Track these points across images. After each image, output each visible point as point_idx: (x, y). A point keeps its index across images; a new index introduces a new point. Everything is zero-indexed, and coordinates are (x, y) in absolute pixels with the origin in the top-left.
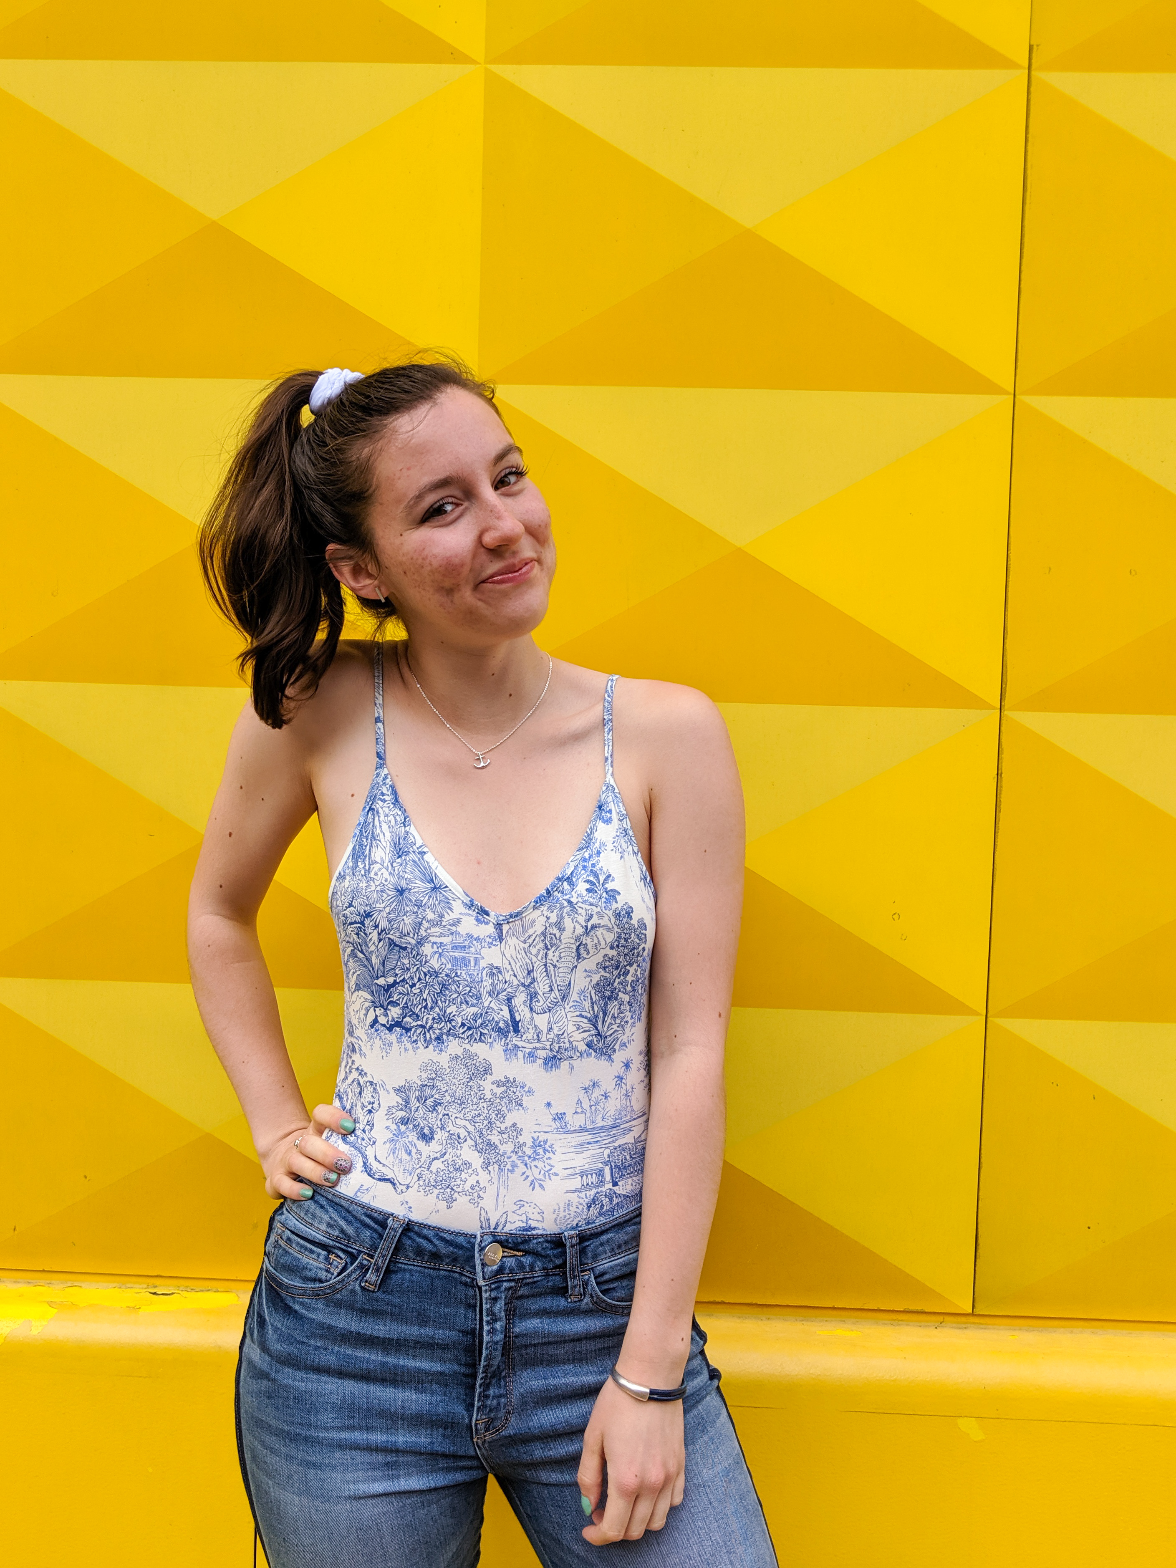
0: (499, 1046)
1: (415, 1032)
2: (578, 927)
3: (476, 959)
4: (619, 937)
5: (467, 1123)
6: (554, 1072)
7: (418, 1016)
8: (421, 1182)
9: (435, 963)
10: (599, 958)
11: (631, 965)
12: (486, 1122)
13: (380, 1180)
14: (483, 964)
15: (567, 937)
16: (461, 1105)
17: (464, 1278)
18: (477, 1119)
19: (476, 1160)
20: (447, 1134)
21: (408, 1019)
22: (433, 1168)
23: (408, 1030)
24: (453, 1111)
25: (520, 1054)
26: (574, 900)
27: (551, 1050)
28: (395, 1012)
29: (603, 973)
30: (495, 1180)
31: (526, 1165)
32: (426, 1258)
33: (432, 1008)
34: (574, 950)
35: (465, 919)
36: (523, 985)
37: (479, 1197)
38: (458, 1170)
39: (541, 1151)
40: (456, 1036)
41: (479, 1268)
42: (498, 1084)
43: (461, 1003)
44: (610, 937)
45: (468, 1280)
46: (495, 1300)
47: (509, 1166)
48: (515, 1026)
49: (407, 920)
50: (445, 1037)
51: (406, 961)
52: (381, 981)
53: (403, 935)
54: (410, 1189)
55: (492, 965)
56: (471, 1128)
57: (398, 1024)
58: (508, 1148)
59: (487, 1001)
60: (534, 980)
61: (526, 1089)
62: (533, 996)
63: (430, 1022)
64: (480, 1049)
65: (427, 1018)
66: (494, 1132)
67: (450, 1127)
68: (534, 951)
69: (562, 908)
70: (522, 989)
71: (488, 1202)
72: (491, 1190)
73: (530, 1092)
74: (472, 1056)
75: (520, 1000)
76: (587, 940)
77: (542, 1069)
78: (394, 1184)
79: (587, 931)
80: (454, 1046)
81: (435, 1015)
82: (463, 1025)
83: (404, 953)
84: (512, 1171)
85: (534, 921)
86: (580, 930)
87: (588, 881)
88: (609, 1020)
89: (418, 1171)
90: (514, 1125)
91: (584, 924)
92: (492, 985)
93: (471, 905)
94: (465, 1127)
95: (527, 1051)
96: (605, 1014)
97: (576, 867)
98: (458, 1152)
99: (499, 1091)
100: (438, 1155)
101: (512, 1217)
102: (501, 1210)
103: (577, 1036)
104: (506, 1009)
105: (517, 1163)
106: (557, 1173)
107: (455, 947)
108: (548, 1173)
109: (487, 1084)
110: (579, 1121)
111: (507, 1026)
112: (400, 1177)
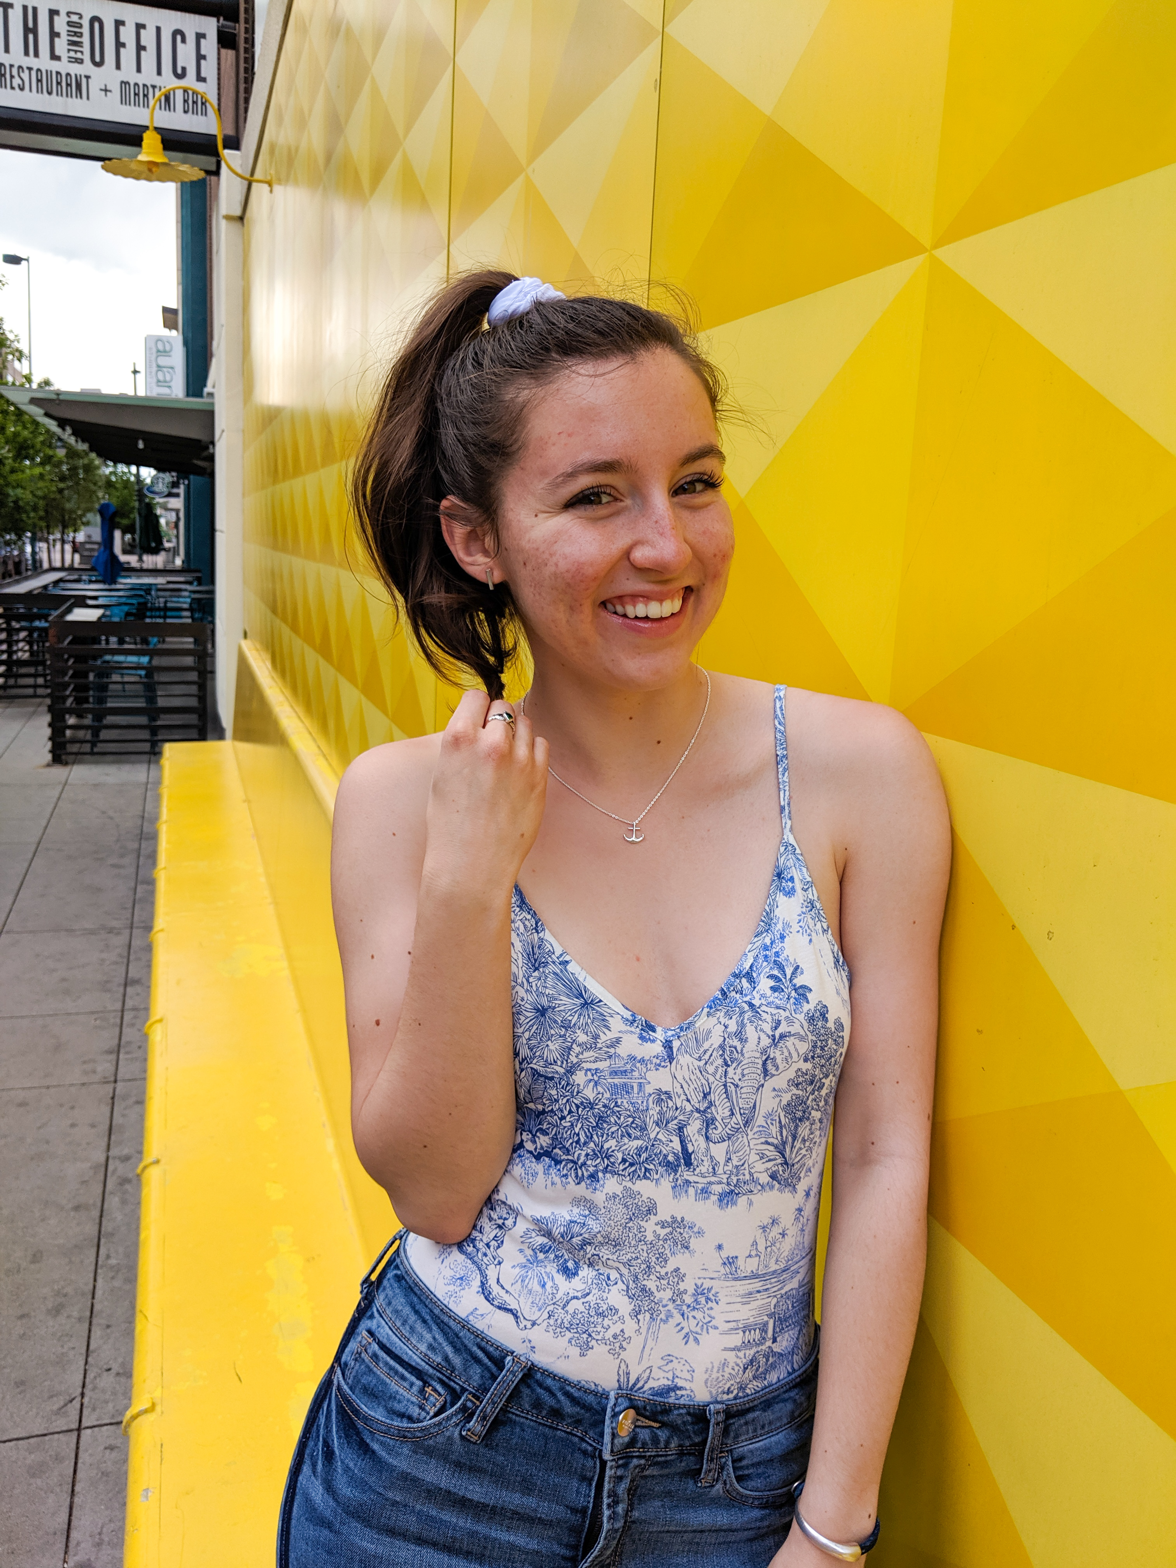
0: (666, 1183)
1: (567, 1165)
2: (763, 1036)
3: (640, 1085)
4: (815, 1047)
5: (620, 1264)
6: (731, 1210)
7: (568, 1150)
8: (552, 1321)
9: (590, 1093)
10: (791, 1074)
11: (827, 1076)
12: (643, 1266)
13: (499, 1308)
14: (649, 1089)
15: (751, 1050)
16: (615, 1246)
17: (584, 1445)
18: (634, 1262)
19: (624, 1306)
20: (595, 1273)
21: (557, 1151)
22: (571, 1308)
23: (557, 1162)
24: (605, 1251)
25: (691, 1191)
26: (757, 1002)
27: (728, 1184)
29: (795, 1091)
30: (644, 1330)
31: (683, 1315)
32: (544, 1413)
33: (585, 1143)
34: (760, 1066)
36: (698, 1111)
37: (621, 1347)
38: (599, 1314)
39: (703, 1300)
40: (614, 1173)
41: (607, 1438)
42: (662, 1223)
43: (622, 1136)
44: (804, 1048)
45: (590, 1448)
46: (620, 1478)
47: (663, 1316)
48: (687, 1158)
49: (555, 1046)
50: (600, 1175)
52: (531, 1106)
54: (536, 1327)
55: (660, 1090)
56: (622, 1274)
57: (547, 1154)
58: (665, 1295)
59: (654, 1131)
60: (711, 1104)
61: (696, 1230)
62: (709, 1123)
63: (582, 1159)
64: (642, 1185)
65: (579, 1153)
66: (651, 1277)
67: (600, 1268)
68: (711, 1069)
69: (742, 1013)
70: (697, 1115)
71: (631, 1354)
72: (637, 1341)
73: (700, 1233)
74: (630, 1194)
75: (694, 1128)
76: (775, 1053)
77: (716, 1207)
78: (516, 1317)
79: (775, 1042)
80: (611, 1185)
81: (589, 1151)
82: (624, 1161)
84: (665, 1321)
85: (710, 1032)
86: (766, 1041)
87: (771, 977)
88: (798, 1144)
89: (551, 1308)
90: (677, 1270)
91: (770, 1033)
92: (662, 1113)
93: (633, 1021)
94: (617, 1268)
95: (700, 1186)
96: (794, 1138)
97: (756, 958)
98: (605, 1295)
99: (663, 1232)
100: (579, 1294)
101: (656, 1373)
102: (645, 1364)
103: (760, 1166)
104: (676, 1140)
105: (675, 1313)
106: (716, 1328)
107: (614, 1073)
108: (707, 1326)
109: (650, 1227)
110: (752, 1265)
111: (678, 1159)
112: (526, 1310)
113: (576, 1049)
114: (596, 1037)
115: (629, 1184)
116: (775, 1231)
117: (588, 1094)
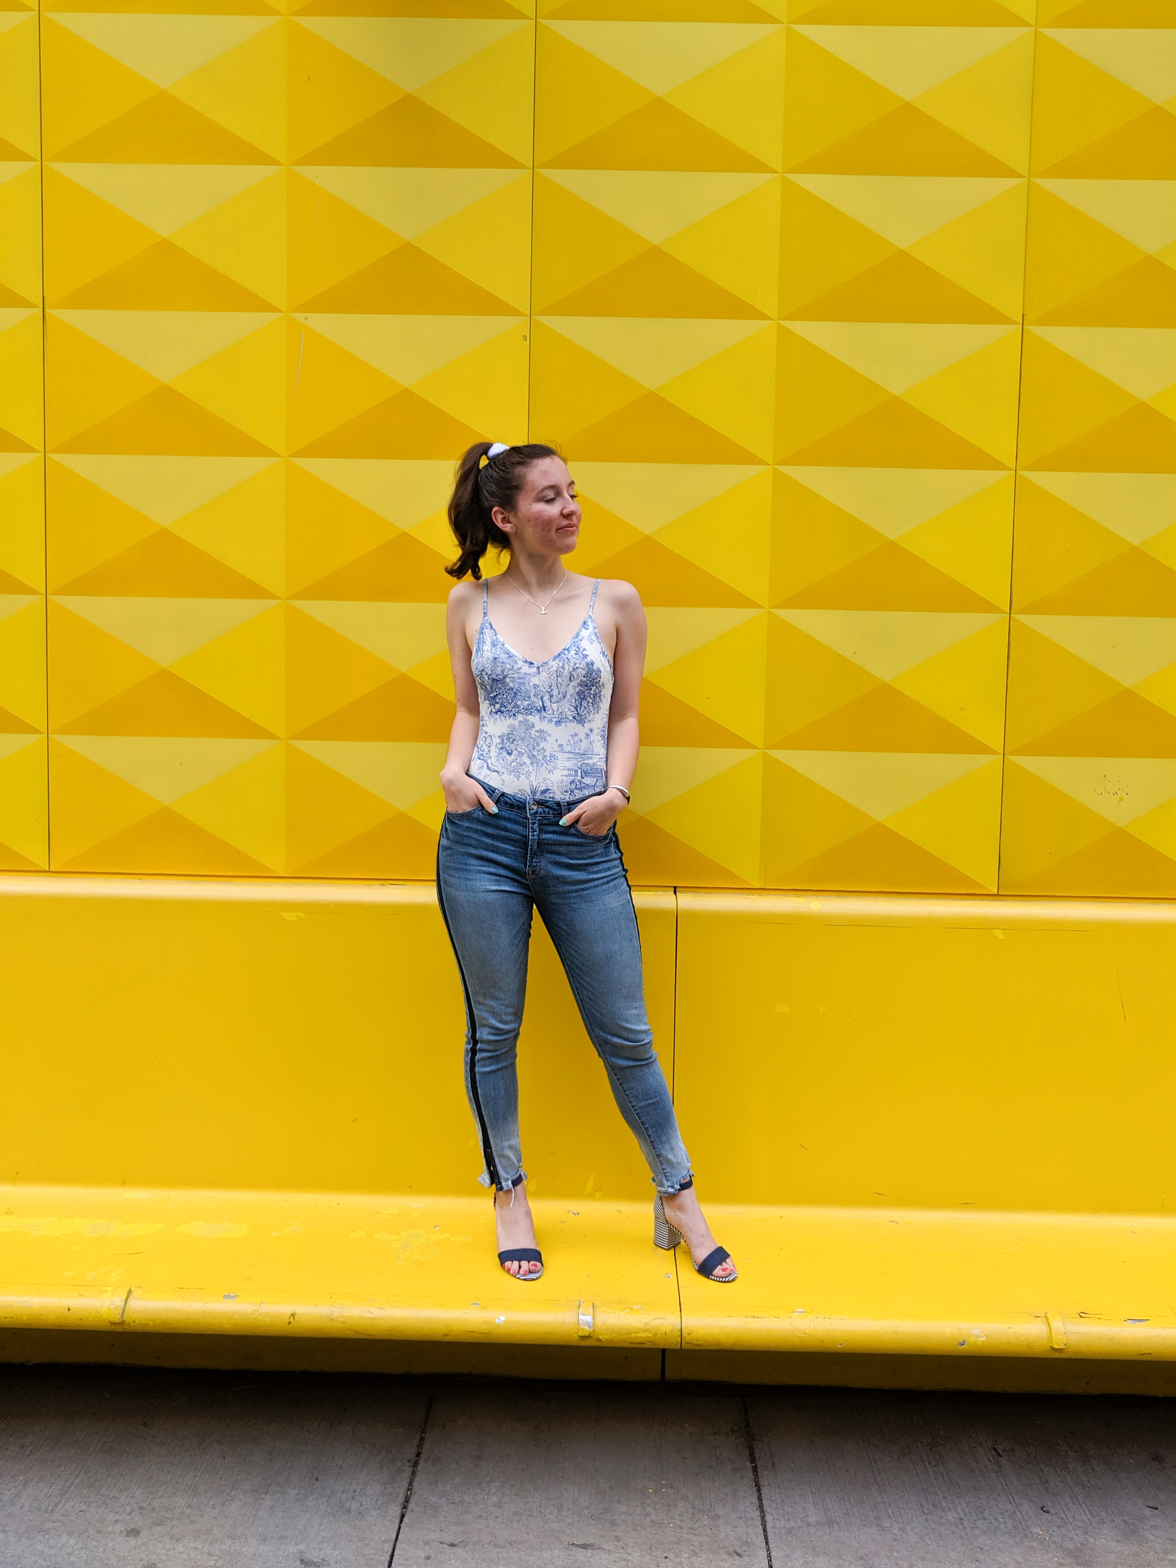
0: (538, 717)
1: (506, 713)
2: (571, 668)
3: (528, 683)
4: (588, 673)
5: (525, 747)
6: (559, 727)
7: (506, 707)
10: (579, 681)
11: (592, 685)
12: (532, 747)
13: (493, 771)
14: (531, 684)
15: (566, 672)
16: (523, 740)
17: (522, 815)
18: (529, 746)
19: (528, 762)
21: (503, 708)
22: (512, 765)
23: (502, 713)
24: (520, 743)
25: (546, 720)
26: (569, 657)
27: (558, 719)
28: (498, 706)
29: (580, 687)
30: (535, 769)
31: (547, 764)
32: (508, 806)
33: (511, 703)
34: (569, 678)
35: (523, 667)
36: (548, 692)
37: (529, 776)
38: (521, 765)
39: (553, 759)
40: (521, 713)
41: (528, 811)
42: (537, 731)
43: (523, 700)
44: (584, 672)
45: (524, 816)
46: (534, 824)
47: (540, 764)
48: (544, 707)
49: (499, 669)
50: (517, 714)
51: (500, 686)
52: (492, 695)
53: (497, 676)
54: (504, 774)
55: (535, 684)
56: (527, 749)
57: (500, 711)
58: (541, 757)
59: (533, 698)
60: (552, 690)
61: (548, 734)
62: (551, 696)
63: (511, 710)
64: (530, 718)
65: (509, 707)
66: (535, 750)
67: (519, 749)
68: (552, 678)
69: (564, 660)
70: (547, 693)
71: (532, 778)
72: (534, 773)
73: (550, 735)
75: (546, 698)
76: (574, 674)
77: (555, 728)
78: (498, 772)
79: (574, 670)
80: (520, 717)
82: (524, 709)
83: (498, 682)
84: (542, 766)
85: (553, 666)
86: (571, 669)
87: (576, 651)
88: (582, 708)
89: (506, 766)
90: (543, 748)
91: (573, 667)
92: (535, 692)
93: (526, 662)
94: (524, 749)
95: (549, 719)
96: (581, 705)
97: (571, 645)
98: (522, 758)
99: (537, 734)
100: (515, 760)
101: (542, 785)
102: (538, 781)
103: (569, 713)
104: (540, 701)
105: (544, 763)
106: (558, 768)
107: (519, 678)
108: (555, 768)
109: (533, 732)
110: (568, 748)
111: (541, 708)
112: (501, 770)
113: (506, 670)
114: (513, 666)
115: (525, 717)
116: (576, 739)
117: (511, 685)
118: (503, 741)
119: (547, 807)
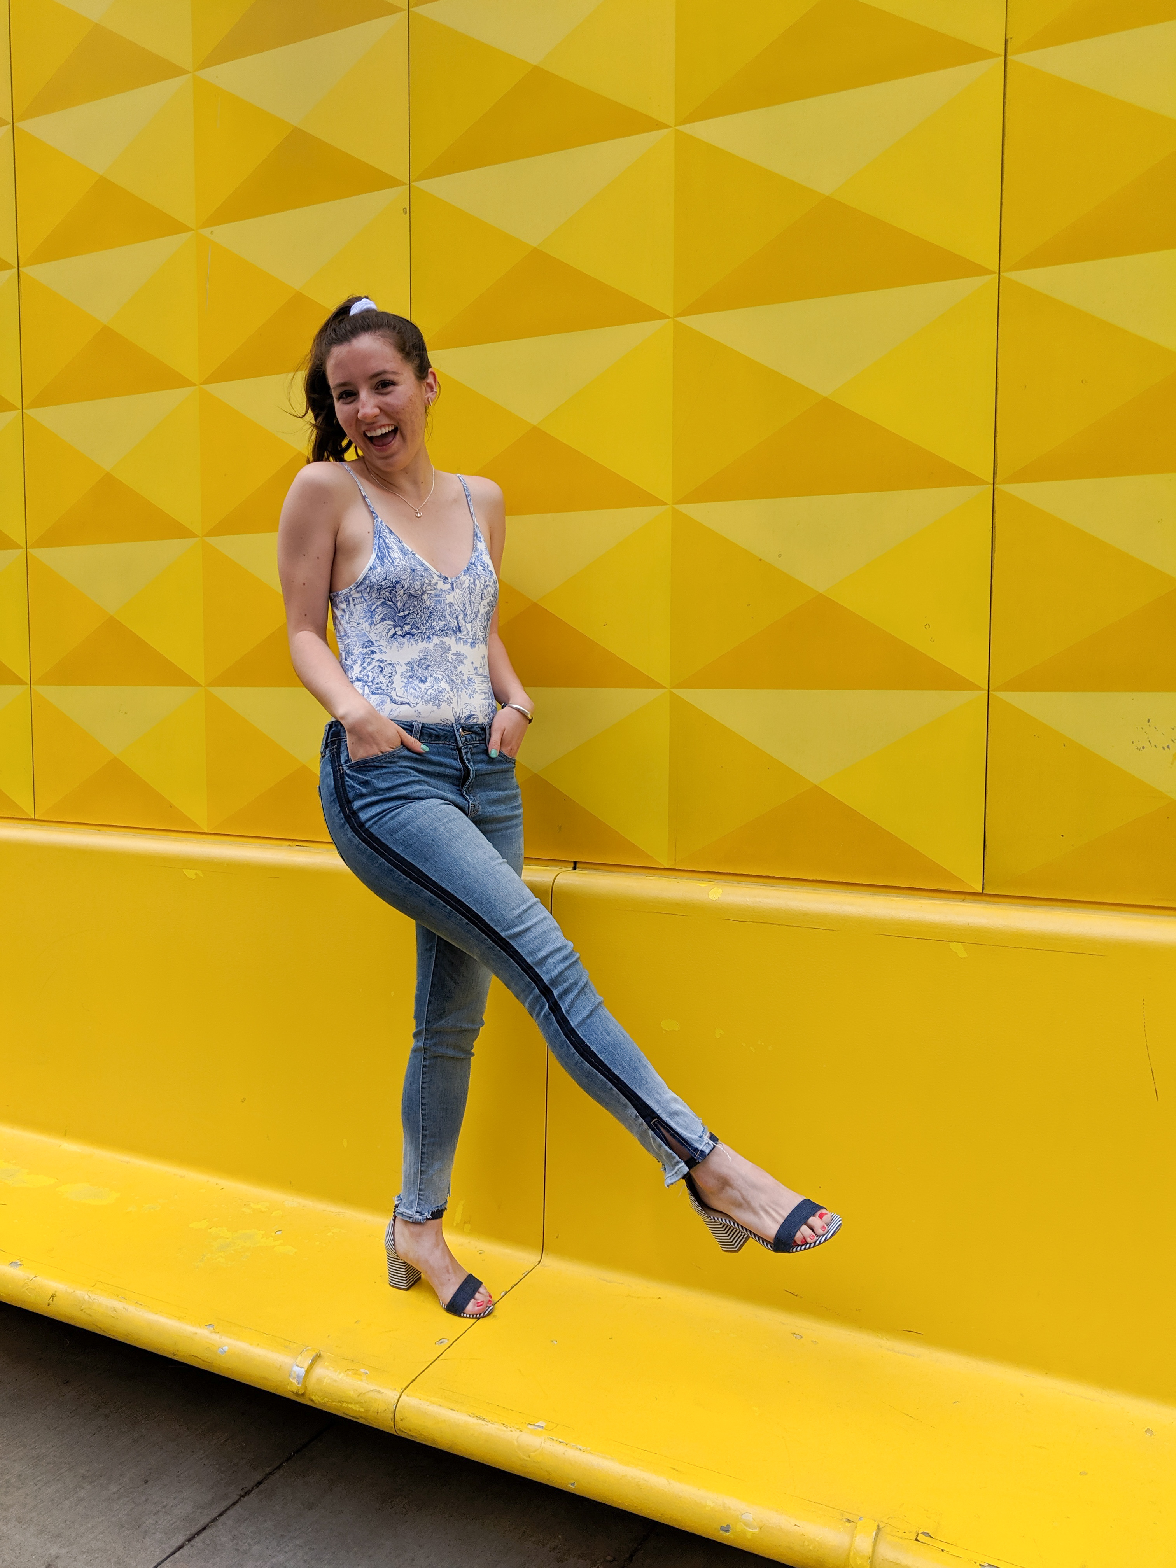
0: (453, 638)
1: (417, 635)
2: (482, 585)
5: (442, 673)
6: (473, 649)
7: (419, 628)
10: (490, 599)
12: (450, 672)
13: (401, 704)
14: (447, 602)
15: (478, 589)
16: (439, 665)
18: (446, 671)
19: (447, 688)
20: (433, 678)
21: (414, 630)
23: (413, 635)
24: (435, 668)
25: (462, 641)
27: (473, 639)
28: (407, 628)
29: (489, 608)
31: (466, 688)
32: (433, 738)
33: (426, 623)
34: (480, 596)
35: (439, 582)
36: (462, 611)
38: (440, 692)
39: (471, 682)
40: (436, 635)
42: (454, 654)
43: (439, 620)
47: (460, 689)
48: (459, 629)
49: (418, 583)
50: (431, 636)
51: (416, 603)
52: (402, 614)
53: (416, 591)
55: (450, 602)
56: (444, 674)
57: (408, 633)
58: (459, 681)
59: (449, 618)
60: (466, 608)
61: (464, 656)
62: (465, 615)
63: (425, 630)
64: (446, 639)
65: (423, 629)
66: (453, 675)
67: (435, 675)
68: (465, 595)
69: (474, 576)
70: (462, 612)
73: (466, 657)
74: (444, 643)
75: (461, 617)
76: (485, 591)
77: (470, 647)
78: (409, 704)
79: (485, 587)
80: (436, 640)
81: (427, 627)
82: (440, 630)
83: (415, 599)
84: (461, 691)
85: (464, 581)
86: (482, 587)
89: (421, 696)
90: (461, 672)
91: (484, 584)
92: (451, 611)
93: (440, 577)
94: (441, 674)
95: (464, 640)
98: (440, 685)
99: (454, 658)
100: (430, 687)
103: (480, 634)
104: (456, 621)
105: (463, 687)
106: (477, 692)
107: (436, 595)
108: (474, 692)
109: (450, 655)
110: (482, 671)
111: (456, 629)
112: (412, 700)
114: (430, 581)
115: (442, 639)
117: (428, 603)
118: (412, 668)
119: (473, 732)
